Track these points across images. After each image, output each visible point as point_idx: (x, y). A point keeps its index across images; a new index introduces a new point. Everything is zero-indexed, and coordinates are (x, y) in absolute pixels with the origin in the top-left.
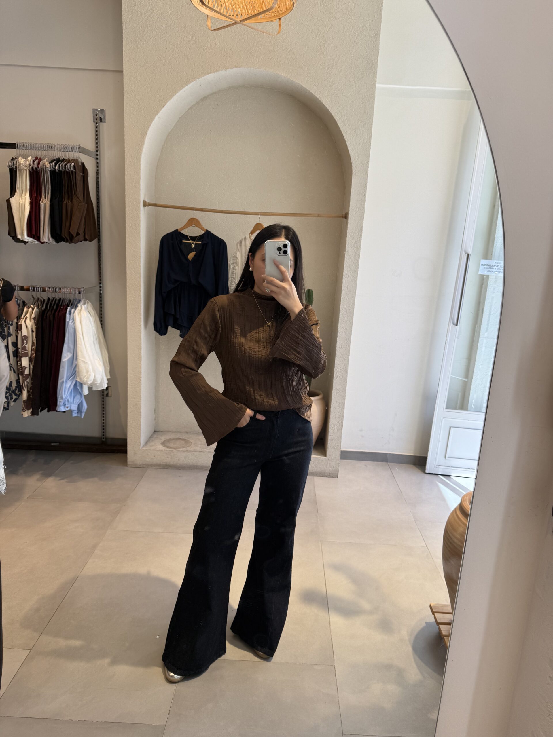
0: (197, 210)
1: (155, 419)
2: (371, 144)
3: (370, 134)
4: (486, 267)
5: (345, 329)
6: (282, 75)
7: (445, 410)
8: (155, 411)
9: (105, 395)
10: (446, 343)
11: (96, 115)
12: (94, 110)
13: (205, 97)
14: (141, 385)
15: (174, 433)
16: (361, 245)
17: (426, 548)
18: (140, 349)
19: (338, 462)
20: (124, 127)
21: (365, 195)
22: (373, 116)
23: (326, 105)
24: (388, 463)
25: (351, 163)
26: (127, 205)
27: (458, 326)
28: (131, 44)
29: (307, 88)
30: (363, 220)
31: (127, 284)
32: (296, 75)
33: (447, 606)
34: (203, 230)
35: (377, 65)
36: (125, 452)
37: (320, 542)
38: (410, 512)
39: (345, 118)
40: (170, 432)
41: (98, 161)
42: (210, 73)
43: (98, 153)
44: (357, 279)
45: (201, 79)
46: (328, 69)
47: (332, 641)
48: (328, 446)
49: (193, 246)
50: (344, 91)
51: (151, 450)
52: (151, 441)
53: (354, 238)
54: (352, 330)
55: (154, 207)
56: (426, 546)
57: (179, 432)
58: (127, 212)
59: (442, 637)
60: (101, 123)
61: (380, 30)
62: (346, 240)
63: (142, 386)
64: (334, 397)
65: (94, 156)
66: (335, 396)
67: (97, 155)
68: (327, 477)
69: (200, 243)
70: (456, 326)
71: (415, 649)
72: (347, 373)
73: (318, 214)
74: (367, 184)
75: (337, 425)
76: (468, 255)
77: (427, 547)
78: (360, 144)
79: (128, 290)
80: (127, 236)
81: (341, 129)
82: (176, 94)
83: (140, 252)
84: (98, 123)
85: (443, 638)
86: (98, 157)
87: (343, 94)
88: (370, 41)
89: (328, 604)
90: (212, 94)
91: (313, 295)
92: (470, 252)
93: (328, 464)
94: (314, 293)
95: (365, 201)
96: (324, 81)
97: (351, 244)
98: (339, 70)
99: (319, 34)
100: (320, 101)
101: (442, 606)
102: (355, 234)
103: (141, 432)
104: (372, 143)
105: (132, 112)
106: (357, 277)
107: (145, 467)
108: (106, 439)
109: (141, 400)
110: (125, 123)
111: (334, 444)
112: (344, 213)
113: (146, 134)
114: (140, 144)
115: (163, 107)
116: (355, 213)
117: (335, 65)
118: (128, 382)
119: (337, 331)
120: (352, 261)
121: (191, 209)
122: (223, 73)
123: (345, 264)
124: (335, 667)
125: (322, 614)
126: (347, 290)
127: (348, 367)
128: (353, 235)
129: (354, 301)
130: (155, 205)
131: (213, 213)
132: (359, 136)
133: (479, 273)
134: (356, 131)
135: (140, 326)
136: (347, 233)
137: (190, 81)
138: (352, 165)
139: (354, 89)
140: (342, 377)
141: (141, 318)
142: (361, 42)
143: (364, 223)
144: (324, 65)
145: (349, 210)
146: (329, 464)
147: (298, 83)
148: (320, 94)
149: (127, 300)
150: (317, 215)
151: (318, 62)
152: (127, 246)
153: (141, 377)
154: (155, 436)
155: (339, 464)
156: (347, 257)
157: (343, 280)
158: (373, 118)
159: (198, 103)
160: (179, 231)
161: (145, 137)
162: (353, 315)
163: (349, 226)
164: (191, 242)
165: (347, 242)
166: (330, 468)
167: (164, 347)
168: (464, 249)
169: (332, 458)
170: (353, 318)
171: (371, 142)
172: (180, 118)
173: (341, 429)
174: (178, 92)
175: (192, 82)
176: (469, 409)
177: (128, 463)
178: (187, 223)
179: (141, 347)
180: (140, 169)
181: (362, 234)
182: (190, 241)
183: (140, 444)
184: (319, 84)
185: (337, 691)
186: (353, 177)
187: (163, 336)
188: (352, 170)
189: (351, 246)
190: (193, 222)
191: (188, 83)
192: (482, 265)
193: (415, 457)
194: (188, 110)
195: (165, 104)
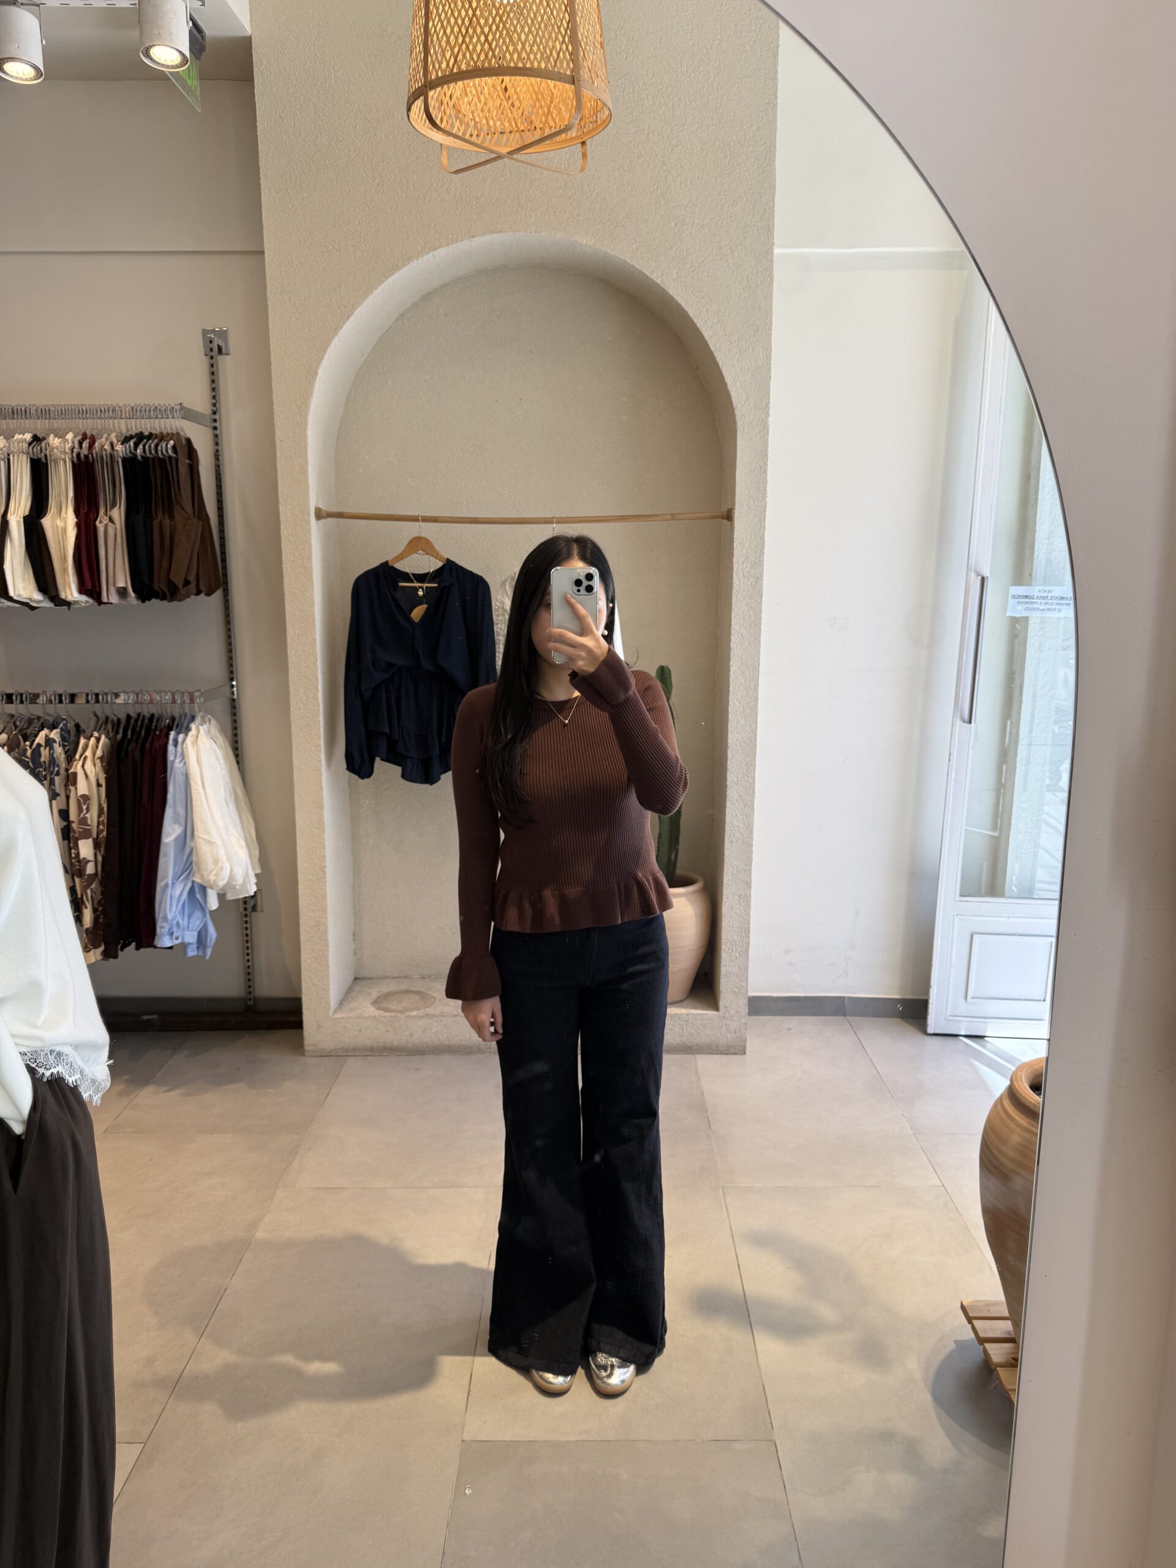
0: (426, 519)
1: (355, 954)
2: (770, 367)
3: (767, 349)
4: (1020, 600)
5: (742, 742)
6: (584, 242)
7: (958, 898)
8: (354, 935)
9: (249, 909)
10: (949, 760)
11: (211, 342)
12: (205, 332)
13: (429, 294)
14: (326, 882)
15: (395, 980)
16: (763, 572)
17: (943, 1188)
18: (322, 808)
19: (743, 1021)
20: (270, 364)
21: (765, 472)
22: (772, 312)
23: (675, 297)
24: (848, 1017)
25: (733, 409)
26: (282, 519)
27: (973, 724)
28: (279, 199)
29: (636, 266)
30: (765, 522)
31: (290, 678)
32: (612, 242)
33: (996, 1304)
34: (440, 560)
35: (774, 212)
36: (299, 1025)
37: (721, 1191)
38: (903, 1115)
39: (716, 320)
40: (388, 977)
41: (218, 432)
42: (440, 246)
43: (217, 417)
44: (759, 641)
45: (421, 259)
46: (676, 225)
47: (765, 1391)
48: (721, 988)
49: (421, 593)
50: (710, 267)
51: (351, 1018)
52: (350, 999)
53: (748, 558)
54: (756, 745)
55: (335, 520)
56: (940, 1184)
57: (406, 977)
58: (285, 532)
59: (993, 1367)
60: (220, 358)
61: (775, 144)
62: (732, 563)
63: (327, 884)
64: (728, 884)
65: (209, 422)
66: (730, 883)
67: (214, 421)
68: (722, 1054)
69: (436, 585)
70: (970, 725)
71: (938, 1398)
72: (751, 832)
73: (673, 515)
74: (769, 448)
75: (738, 943)
76: (983, 579)
77: (943, 1185)
78: (748, 369)
79: (291, 688)
80: (286, 580)
81: (709, 343)
82: (372, 293)
83: (313, 612)
84: (215, 357)
85: (996, 1369)
86: (217, 425)
87: (708, 273)
88: (756, 167)
89: (749, 1315)
90: (442, 287)
91: (670, 678)
92: (986, 574)
93: (724, 1026)
94: (672, 673)
95: (767, 482)
96: (670, 249)
97: (743, 571)
98: (698, 227)
99: (655, 160)
100: (663, 290)
101: (987, 1305)
102: (749, 551)
103: (331, 980)
104: (772, 366)
105: (286, 332)
106: (759, 635)
107: (340, 1054)
108: (255, 999)
109: (326, 913)
110: (272, 354)
111: (734, 981)
112: (724, 509)
113: (316, 373)
114: (305, 395)
115: (348, 318)
116: (748, 509)
117: (690, 217)
118: (299, 877)
119: (727, 747)
120: (747, 604)
121: (415, 519)
122: (465, 245)
123: (733, 611)
124: (775, 1444)
125: (738, 1336)
126: (742, 663)
127: (753, 819)
128: (745, 552)
129: (757, 685)
130: (340, 515)
131: (457, 525)
132: (745, 353)
133: (1007, 614)
134: (738, 344)
135: (320, 761)
136: (733, 549)
137: (400, 264)
138: (736, 412)
139: (731, 261)
140: (743, 842)
141: (320, 745)
142: (738, 170)
143: (766, 528)
144: (667, 218)
145: (734, 503)
146: (726, 1025)
147: (617, 257)
148: (662, 275)
149: (291, 709)
150: (670, 517)
151: (654, 214)
152: (286, 602)
153: (325, 867)
154: (357, 988)
155: (746, 1024)
156: (737, 597)
157: (731, 644)
158: (771, 317)
159: (415, 305)
160: (390, 564)
161: (314, 380)
162: (756, 714)
163: (736, 535)
164: (417, 585)
165: (735, 566)
166: (729, 1035)
167: (367, 802)
168: (973, 567)
169: (732, 1013)
170: (757, 718)
171: (771, 364)
172: (380, 338)
173: (747, 951)
174: (376, 288)
175: (404, 266)
176: (1007, 894)
177: (307, 1048)
178: (405, 549)
179: (323, 804)
180: (306, 444)
181: (764, 549)
182: (413, 582)
183: (329, 1005)
184: (658, 256)
185: (786, 1491)
186: (738, 437)
187: (365, 780)
188: (735, 423)
189: (743, 574)
190: (419, 544)
191: (395, 269)
192: (1014, 597)
193: (902, 1001)
194: (396, 320)
195: (352, 313)
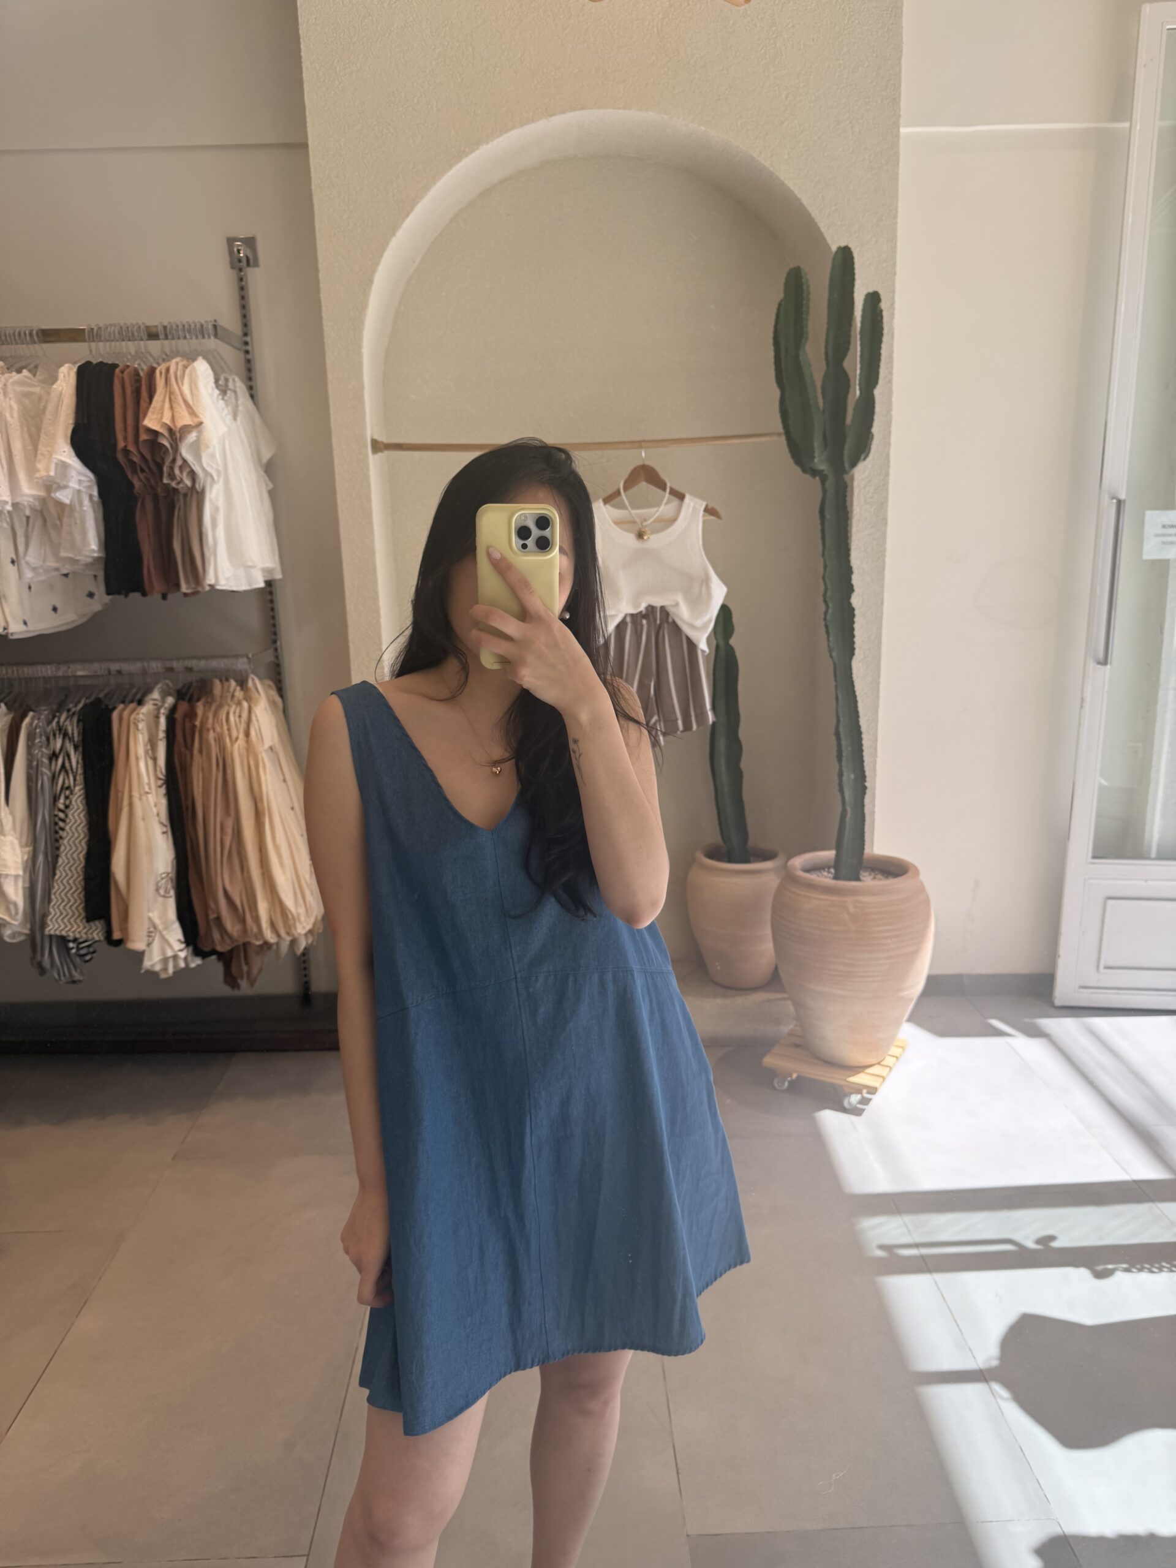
3: (892, 240)
7: (1090, 861)
10: (1081, 707)
11: (237, 251)
12: (230, 241)
13: (488, 190)
22: (897, 197)
24: (970, 999)
26: (336, 453)
27: (1108, 665)
28: (323, 74)
29: (741, 146)
31: (350, 639)
35: (900, 79)
41: (250, 357)
42: (514, 127)
43: (248, 339)
45: (491, 143)
50: (826, 145)
53: (870, 480)
55: (393, 452)
58: (339, 468)
60: (249, 270)
65: (240, 345)
67: (246, 343)
70: (1105, 666)
76: (1118, 502)
78: (870, 264)
80: (342, 525)
81: (825, 235)
82: (434, 184)
83: (374, 561)
84: (243, 269)
86: (249, 348)
87: (823, 152)
88: (880, 25)
90: (503, 181)
92: (1124, 496)
96: (780, 125)
98: (813, 99)
100: (772, 174)
105: (335, 234)
108: (313, 995)
113: (371, 281)
114: (359, 307)
117: (803, 87)
130: (395, 447)
132: (867, 246)
137: (467, 150)
139: (850, 137)
142: (859, 30)
144: (777, 88)
152: (343, 550)
156: (857, 526)
159: (472, 204)
161: (369, 288)
165: (855, 491)
168: (1108, 493)
172: (432, 243)
174: (440, 179)
175: (472, 151)
180: (361, 365)
184: (767, 134)
191: (462, 155)
193: (1031, 976)
194: (452, 221)
195: (412, 209)
